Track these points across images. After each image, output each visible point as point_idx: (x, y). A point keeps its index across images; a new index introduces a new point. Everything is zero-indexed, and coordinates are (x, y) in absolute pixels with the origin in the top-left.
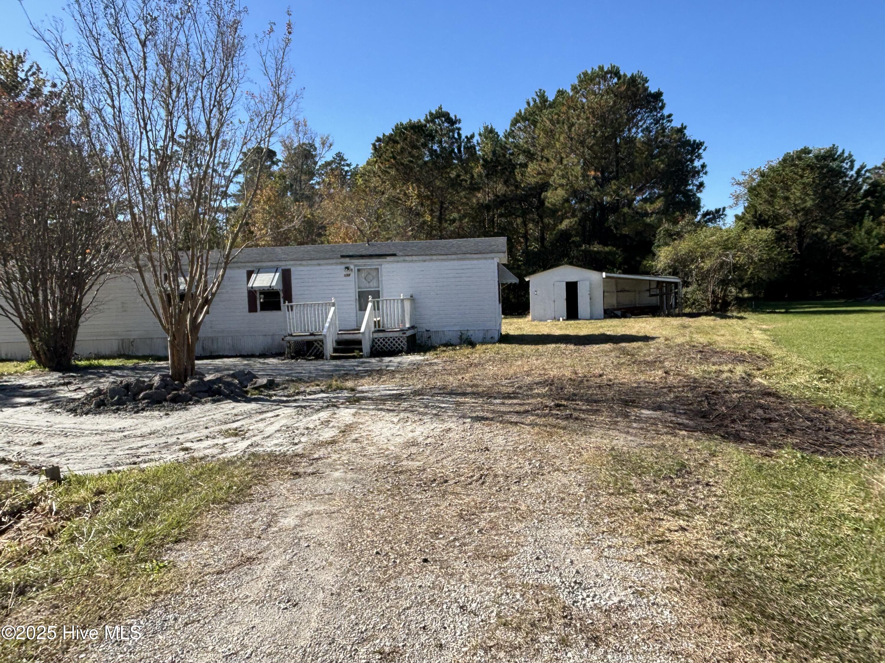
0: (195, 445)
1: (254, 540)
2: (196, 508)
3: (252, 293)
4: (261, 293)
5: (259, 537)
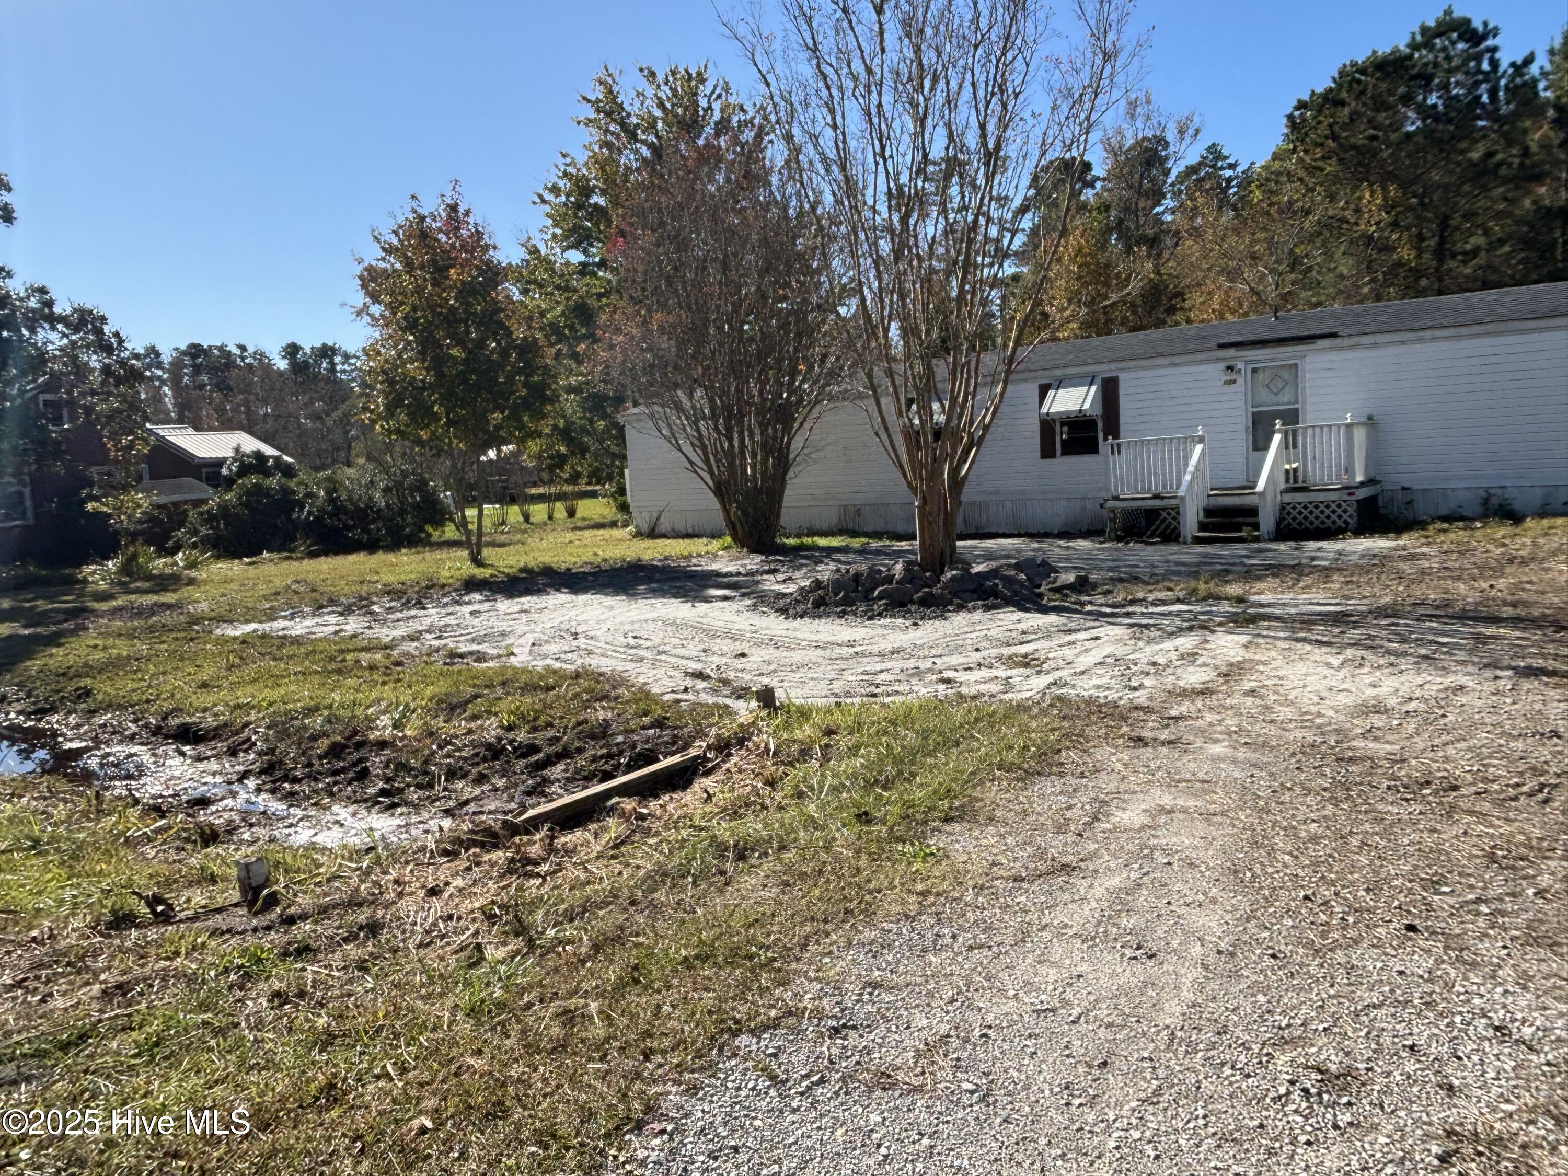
0: (961, 676)
1: (1071, 838)
2: (973, 773)
3: (1047, 425)
4: (1063, 424)
5: (1080, 835)
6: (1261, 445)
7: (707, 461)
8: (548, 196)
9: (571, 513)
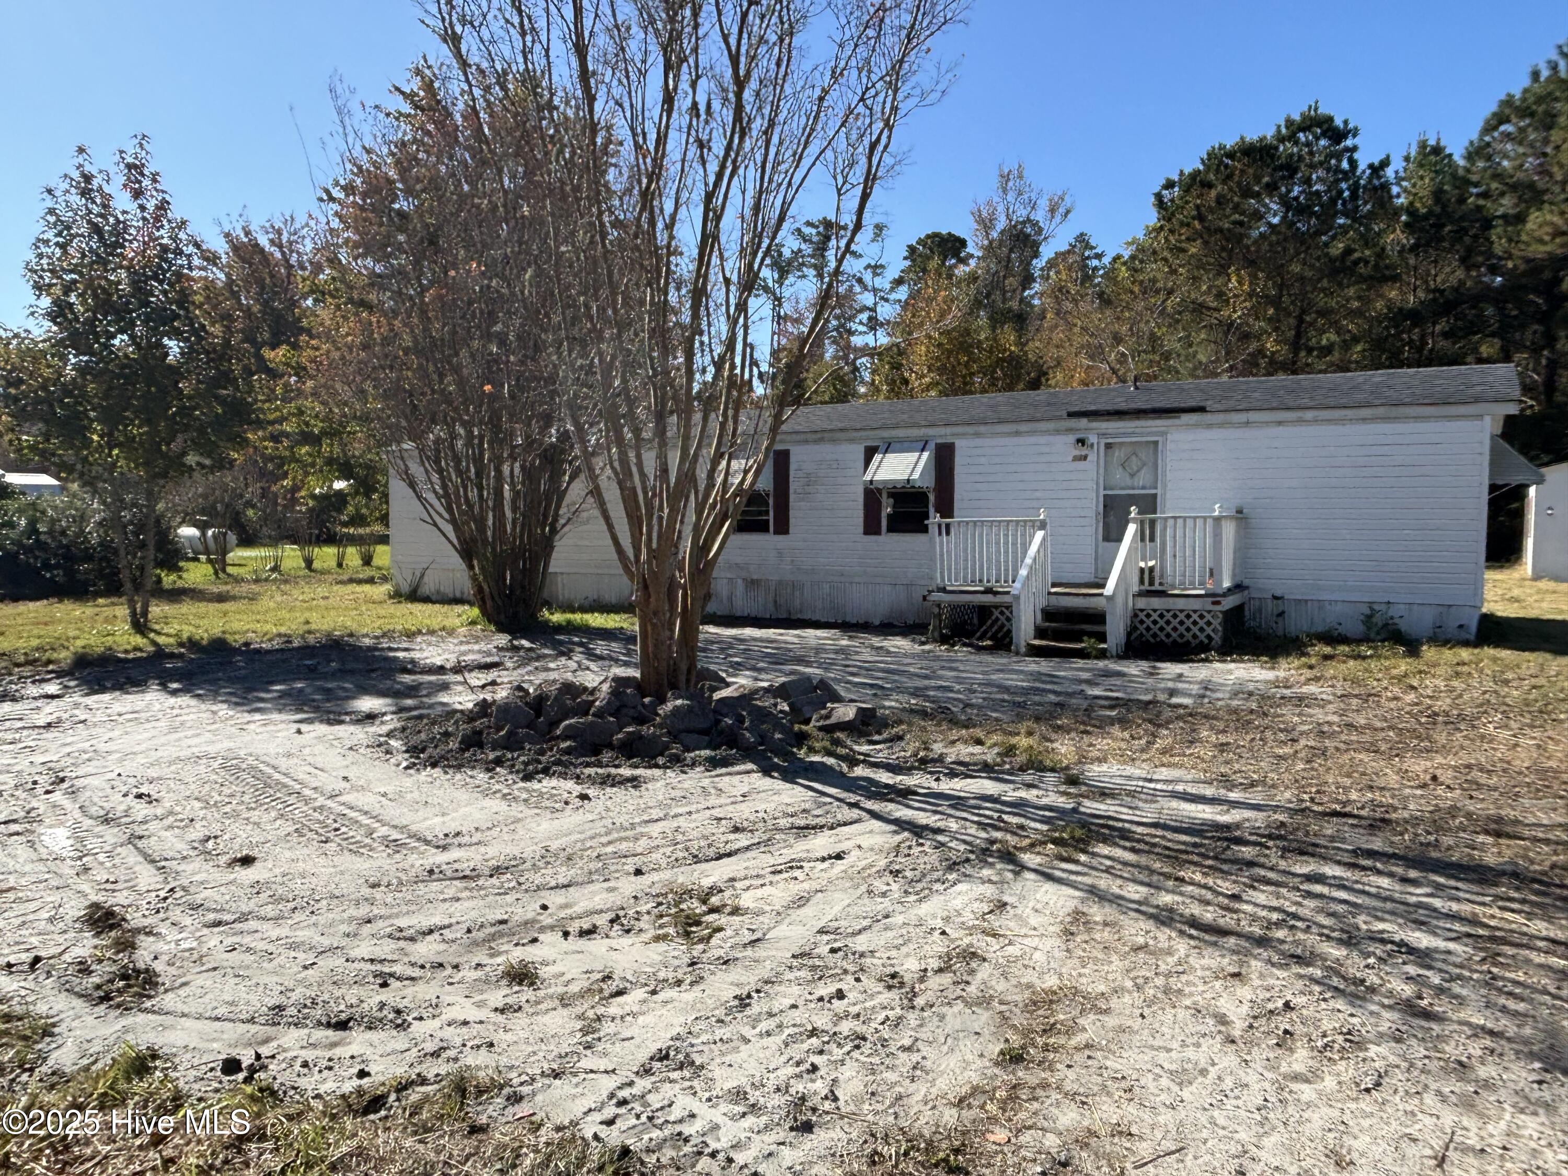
3: (872, 494)
6: (1113, 535)
7: (449, 510)
8: (337, 193)
9: (367, 561)
